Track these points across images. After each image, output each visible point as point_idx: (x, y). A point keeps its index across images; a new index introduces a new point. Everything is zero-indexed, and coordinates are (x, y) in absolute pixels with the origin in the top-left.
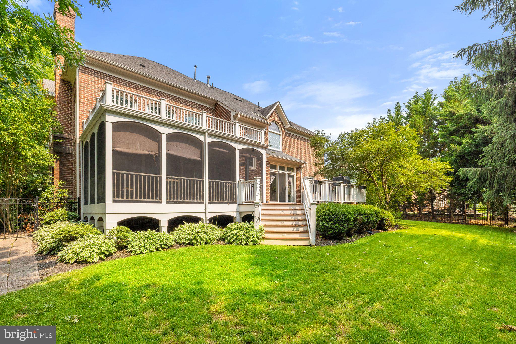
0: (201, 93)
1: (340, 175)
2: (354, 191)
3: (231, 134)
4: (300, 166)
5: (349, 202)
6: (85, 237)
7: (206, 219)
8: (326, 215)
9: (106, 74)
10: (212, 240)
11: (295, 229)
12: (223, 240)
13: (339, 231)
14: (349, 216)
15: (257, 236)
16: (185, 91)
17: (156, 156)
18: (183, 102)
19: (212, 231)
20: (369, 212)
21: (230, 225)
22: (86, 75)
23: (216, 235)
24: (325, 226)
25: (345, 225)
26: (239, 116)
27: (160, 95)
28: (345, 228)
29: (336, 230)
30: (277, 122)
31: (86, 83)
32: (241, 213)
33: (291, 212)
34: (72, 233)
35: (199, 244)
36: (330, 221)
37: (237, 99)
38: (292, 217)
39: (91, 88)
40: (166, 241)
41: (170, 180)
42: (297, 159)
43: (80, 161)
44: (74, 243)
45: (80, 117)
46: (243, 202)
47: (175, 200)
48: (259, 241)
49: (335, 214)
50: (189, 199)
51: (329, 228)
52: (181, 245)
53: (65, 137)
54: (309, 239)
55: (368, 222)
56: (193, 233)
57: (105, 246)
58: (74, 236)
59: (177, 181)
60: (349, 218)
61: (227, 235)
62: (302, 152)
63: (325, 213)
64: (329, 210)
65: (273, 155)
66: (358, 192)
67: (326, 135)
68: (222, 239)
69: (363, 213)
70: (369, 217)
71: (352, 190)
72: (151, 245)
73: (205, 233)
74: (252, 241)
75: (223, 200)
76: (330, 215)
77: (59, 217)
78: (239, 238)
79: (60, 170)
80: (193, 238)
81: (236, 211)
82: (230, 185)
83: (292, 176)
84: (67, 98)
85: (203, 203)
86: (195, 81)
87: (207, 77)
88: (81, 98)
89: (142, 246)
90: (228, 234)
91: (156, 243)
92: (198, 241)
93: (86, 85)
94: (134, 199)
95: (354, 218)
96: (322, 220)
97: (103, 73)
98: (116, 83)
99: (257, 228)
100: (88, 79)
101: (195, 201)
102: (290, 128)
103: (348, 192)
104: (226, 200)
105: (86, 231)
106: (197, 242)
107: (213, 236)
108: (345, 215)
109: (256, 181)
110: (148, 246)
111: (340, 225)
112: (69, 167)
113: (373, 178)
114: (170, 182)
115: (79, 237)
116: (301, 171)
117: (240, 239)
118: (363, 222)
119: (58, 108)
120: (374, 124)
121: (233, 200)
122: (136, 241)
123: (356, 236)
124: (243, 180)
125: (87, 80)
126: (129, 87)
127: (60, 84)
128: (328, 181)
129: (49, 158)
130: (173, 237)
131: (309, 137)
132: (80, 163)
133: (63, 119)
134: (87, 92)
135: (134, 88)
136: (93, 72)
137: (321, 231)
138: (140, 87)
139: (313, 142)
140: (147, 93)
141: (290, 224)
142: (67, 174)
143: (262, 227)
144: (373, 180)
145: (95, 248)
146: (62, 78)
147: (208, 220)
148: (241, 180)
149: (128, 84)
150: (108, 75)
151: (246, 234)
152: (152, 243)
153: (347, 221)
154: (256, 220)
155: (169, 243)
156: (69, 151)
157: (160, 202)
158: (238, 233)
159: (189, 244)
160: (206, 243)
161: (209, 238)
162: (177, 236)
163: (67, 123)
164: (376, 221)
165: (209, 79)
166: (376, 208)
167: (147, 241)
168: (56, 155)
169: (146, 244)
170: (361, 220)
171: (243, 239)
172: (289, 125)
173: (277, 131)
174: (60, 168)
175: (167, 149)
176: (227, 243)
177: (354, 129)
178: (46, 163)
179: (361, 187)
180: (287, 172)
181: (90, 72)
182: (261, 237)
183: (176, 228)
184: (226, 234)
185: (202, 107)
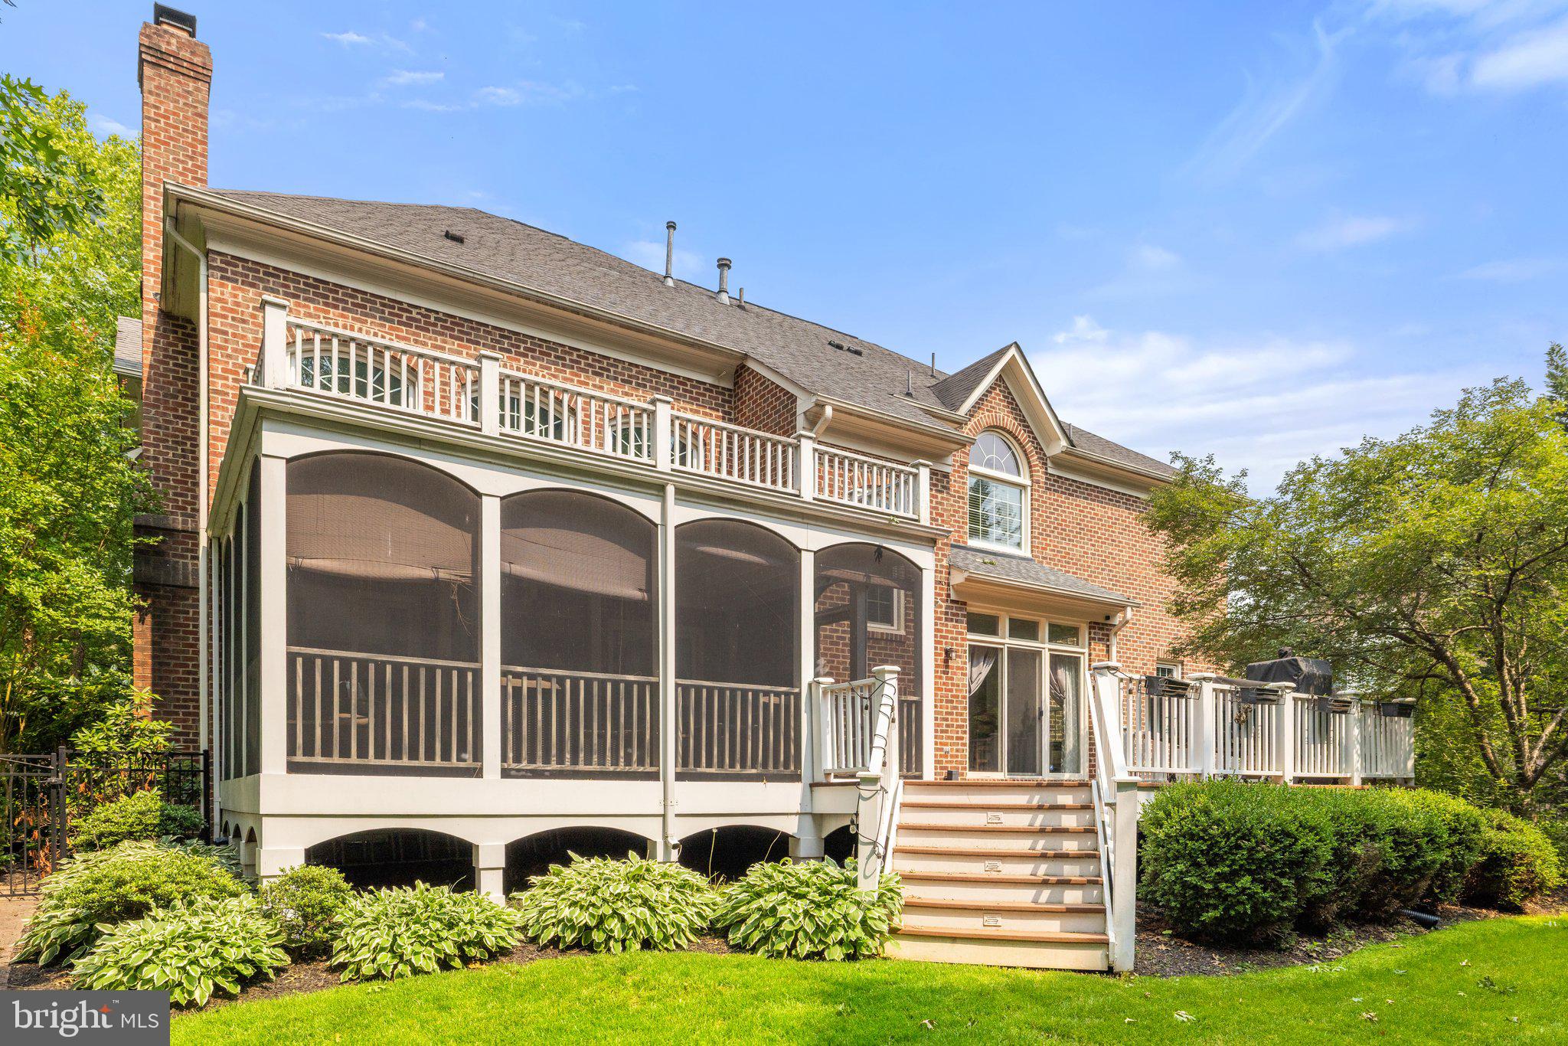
0: (678, 328)
1: (1282, 655)
2: (1351, 727)
3: (779, 487)
4: (1108, 618)
5: (1325, 775)
6: (178, 903)
7: (666, 844)
8: (1192, 837)
9: (307, 277)
10: (671, 930)
11: (1046, 894)
12: (723, 933)
13: (1255, 908)
14: (1307, 840)
15: (864, 922)
16: (610, 322)
17: (462, 587)
18: (602, 368)
19: (676, 895)
20: (1418, 824)
21: (758, 873)
22: (233, 288)
23: (690, 911)
24: (1186, 886)
25: (1284, 882)
26: (829, 411)
27: (513, 345)
28: (1284, 899)
29: (1239, 903)
30: (1010, 433)
31: (233, 319)
32: (819, 819)
33: (1034, 819)
34: (131, 891)
35: (616, 948)
36: (1212, 863)
37: (840, 347)
38: (1035, 843)
39: (250, 336)
40: (483, 929)
41: (517, 682)
42: (1098, 588)
43: (209, 615)
44: (133, 926)
45: (211, 450)
46: (827, 775)
47: (539, 765)
48: (873, 944)
49: (1239, 830)
50: (595, 758)
51: (1208, 896)
52: (545, 947)
53: (171, 525)
54: (1105, 944)
55: (1413, 868)
56: (593, 899)
57: (241, 943)
58: (135, 899)
59: (546, 685)
60: (1305, 852)
61: (739, 915)
62: (1125, 555)
63: (1187, 826)
64: (1206, 812)
65: (982, 573)
66: (1371, 729)
67: (1227, 478)
68: (717, 930)
69: (1382, 826)
70: (1418, 846)
71: (1338, 722)
72: (417, 947)
73: (645, 902)
74: (841, 942)
75: (743, 766)
76: (1212, 837)
77: (131, 826)
78: (786, 927)
79: (154, 650)
80: (592, 923)
81: (797, 809)
82: (773, 700)
83: (1072, 663)
84: (180, 379)
85: (654, 776)
86: (670, 283)
87: (720, 266)
88: (213, 376)
89: (383, 949)
90: (742, 910)
91: (441, 939)
92: (616, 934)
93: (231, 326)
94: (372, 760)
95: (1336, 852)
96: (1176, 858)
97: (294, 274)
98: (344, 309)
99: (868, 888)
100: (240, 300)
101: (621, 767)
102: (1066, 453)
103: (1322, 731)
104: (753, 767)
105: (185, 883)
106: (610, 938)
107: (678, 918)
108: (1288, 835)
109: (878, 683)
110: (408, 950)
111: (1262, 882)
112: (184, 639)
113: (1453, 667)
114: (517, 691)
115: (153, 905)
116: (1114, 641)
117: (789, 934)
118: (1386, 871)
119: (150, 419)
120: (1461, 415)
121: (786, 766)
122: (364, 925)
123: (1348, 933)
124: (831, 680)
125: (238, 304)
126: (392, 322)
127: (157, 328)
128: (1218, 680)
129: (112, 606)
130: (517, 917)
131: (1145, 489)
132: (210, 623)
133: (167, 460)
134: (235, 350)
135: (411, 326)
136: (258, 271)
137: (1172, 909)
138: (432, 320)
139: (1161, 508)
140: (462, 340)
141: (1023, 870)
142: (176, 665)
143: (892, 884)
144: (1455, 673)
145: (202, 950)
146: (163, 308)
147: (675, 847)
148: (821, 679)
149: (387, 310)
150: (315, 280)
151: (816, 913)
152: (424, 937)
153: (1294, 864)
154: (864, 850)
155: (490, 941)
156: (186, 577)
157: (476, 773)
158: (780, 909)
159: (577, 945)
160: (647, 944)
161: (661, 925)
162: (534, 913)
163: (182, 475)
164: (1459, 867)
165: (726, 271)
166: (1459, 805)
167: (403, 928)
168: (136, 596)
169: (399, 941)
170: (1371, 860)
171: (801, 934)
172: (1064, 443)
173: (1009, 471)
174: (154, 643)
175: (506, 556)
176: (739, 948)
177: (1355, 444)
178: (99, 626)
179: (1386, 707)
180: (1048, 646)
181: (247, 276)
182: (885, 928)
183: (534, 879)
184: (734, 908)
185: (680, 383)
